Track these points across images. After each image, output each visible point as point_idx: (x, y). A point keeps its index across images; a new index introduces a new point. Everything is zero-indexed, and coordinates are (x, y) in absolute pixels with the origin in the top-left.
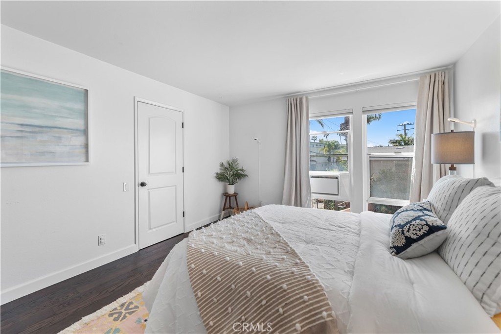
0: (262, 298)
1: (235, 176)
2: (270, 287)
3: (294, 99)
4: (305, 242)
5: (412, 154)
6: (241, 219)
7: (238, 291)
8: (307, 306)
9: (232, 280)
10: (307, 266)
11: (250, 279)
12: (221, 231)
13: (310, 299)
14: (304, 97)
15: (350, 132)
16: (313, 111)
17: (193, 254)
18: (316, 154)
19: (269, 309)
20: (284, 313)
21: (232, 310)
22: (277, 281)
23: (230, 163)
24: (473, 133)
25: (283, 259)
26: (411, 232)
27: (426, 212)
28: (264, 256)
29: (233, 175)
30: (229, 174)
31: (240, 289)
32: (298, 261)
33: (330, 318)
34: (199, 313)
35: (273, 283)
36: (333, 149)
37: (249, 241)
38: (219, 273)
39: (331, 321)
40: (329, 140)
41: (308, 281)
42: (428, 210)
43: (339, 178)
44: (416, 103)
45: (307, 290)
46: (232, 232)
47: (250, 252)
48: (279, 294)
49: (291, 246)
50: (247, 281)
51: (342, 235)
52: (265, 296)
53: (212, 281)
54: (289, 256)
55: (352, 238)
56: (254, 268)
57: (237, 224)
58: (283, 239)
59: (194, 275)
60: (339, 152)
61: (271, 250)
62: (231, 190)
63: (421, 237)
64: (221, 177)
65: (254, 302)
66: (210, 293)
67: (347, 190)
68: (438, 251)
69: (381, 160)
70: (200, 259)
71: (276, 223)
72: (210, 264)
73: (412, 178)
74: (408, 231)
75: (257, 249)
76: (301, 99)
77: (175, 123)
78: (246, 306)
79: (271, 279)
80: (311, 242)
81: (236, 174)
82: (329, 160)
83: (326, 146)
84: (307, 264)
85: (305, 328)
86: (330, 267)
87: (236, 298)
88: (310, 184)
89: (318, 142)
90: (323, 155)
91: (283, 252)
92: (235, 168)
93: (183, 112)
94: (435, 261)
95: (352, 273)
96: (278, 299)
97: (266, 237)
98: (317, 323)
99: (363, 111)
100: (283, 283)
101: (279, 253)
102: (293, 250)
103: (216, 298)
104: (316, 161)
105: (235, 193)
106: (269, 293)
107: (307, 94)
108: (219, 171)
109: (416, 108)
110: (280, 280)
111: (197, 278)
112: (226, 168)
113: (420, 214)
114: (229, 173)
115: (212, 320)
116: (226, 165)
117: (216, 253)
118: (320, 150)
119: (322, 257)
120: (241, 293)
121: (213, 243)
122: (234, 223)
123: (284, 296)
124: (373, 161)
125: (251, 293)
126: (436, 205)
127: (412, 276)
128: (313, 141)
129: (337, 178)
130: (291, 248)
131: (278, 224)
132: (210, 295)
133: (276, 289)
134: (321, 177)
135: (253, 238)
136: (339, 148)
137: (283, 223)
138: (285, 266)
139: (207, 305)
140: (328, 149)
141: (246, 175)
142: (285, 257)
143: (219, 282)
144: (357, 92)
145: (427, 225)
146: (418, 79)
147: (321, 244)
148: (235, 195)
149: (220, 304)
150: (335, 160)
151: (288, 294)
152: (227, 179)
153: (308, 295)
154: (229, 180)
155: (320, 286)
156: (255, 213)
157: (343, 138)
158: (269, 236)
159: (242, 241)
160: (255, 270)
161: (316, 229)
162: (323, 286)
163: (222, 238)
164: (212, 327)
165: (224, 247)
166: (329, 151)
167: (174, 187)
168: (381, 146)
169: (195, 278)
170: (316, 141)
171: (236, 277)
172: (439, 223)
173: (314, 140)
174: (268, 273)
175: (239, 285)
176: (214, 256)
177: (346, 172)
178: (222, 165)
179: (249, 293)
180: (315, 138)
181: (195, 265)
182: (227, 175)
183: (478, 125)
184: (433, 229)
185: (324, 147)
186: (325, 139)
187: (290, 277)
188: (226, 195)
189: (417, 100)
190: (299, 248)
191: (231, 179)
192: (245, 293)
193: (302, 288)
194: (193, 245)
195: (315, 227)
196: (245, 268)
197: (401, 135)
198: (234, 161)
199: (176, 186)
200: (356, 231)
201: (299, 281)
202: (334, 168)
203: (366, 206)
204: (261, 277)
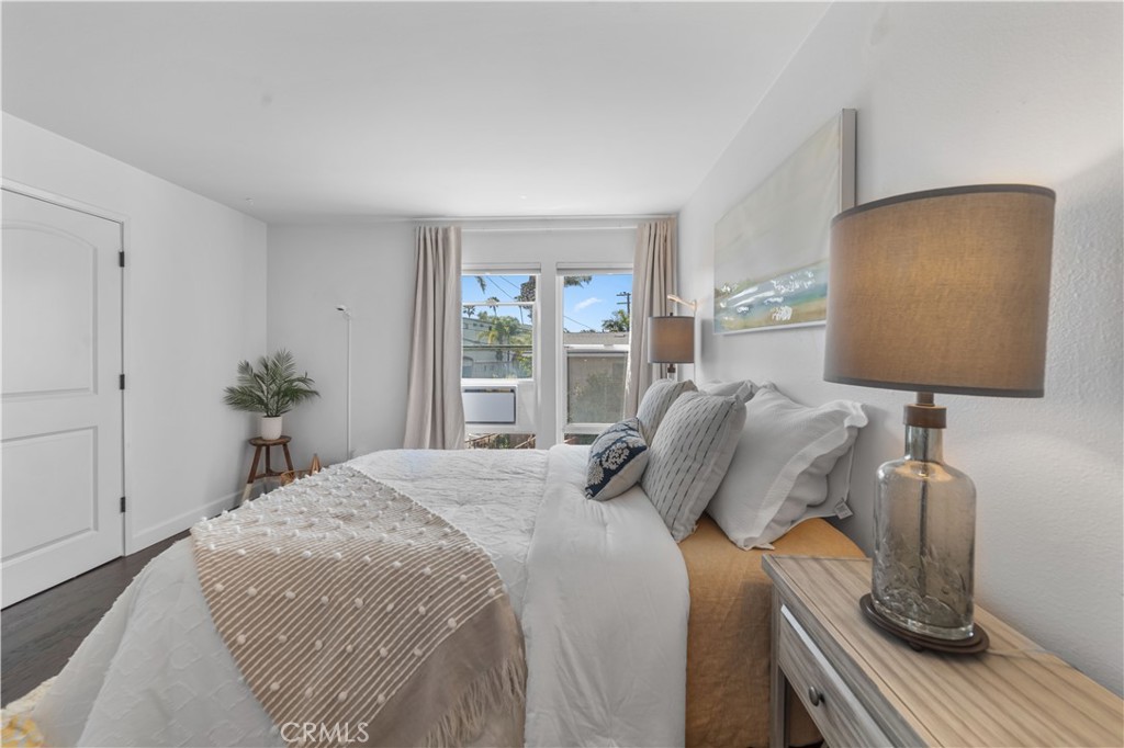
0: (387, 601)
1: (285, 395)
2: (401, 579)
3: (430, 230)
4: (457, 503)
5: (627, 348)
6: (320, 483)
7: (336, 604)
8: (466, 589)
9: (321, 590)
10: (464, 535)
11: (360, 577)
12: (276, 511)
13: (469, 579)
14: (452, 228)
15: (537, 304)
16: (469, 258)
17: (216, 563)
18: (472, 345)
19: (399, 616)
20: (427, 612)
21: (324, 644)
22: (414, 566)
23: (270, 364)
24: (693, 319)
25: (421, 533)
26: (610, 460)
27: (630, 432)
28: (385, 535)
29: (278, 393)
30: (265, 391)
31: (341, 599)
32: (447, 530)
33: (500, 595)
34: (241, 678)
35: (406, 572)
36: (506, 334)
37: (348, 518)
38: (289, 585)
39: (501, 598)
40: (498, 316)
41: (467, 554)
42: (633, 430)
43: (517, 392)
44: (632, 266)
45: (464, 567)
46: (305, 509)
47: (355, 534)
48: (417, 586)
49: (432, 512)
50: (355, 582)
51: (519, 484)
52: (391, 597)
53: (272, 604)
54: (432, 528)
55: (533, 486)
56: (367, 557)
57: (313, 494)
58: (417, 504)
59: (224, 604)
60: (519, 341)
61: (397, 524)
62: (273, 428)
63: (621, 466)
64: (242, 399)
65: (369, 614)
66: (269, 629)
67: (530, 413)
68: (639, 484)
69: (585, 358)
70: (236, 569)
71: (399, 482)
72: (265, 574)
73: (627, 387)
74: (607, 461)
75: (368, 527)
76: (446, 231)
77: (95, 250)
78: (354, 625)
79: (403, 567)
80: (468, 502)
81: (287, 389)
82: (499, 356)
83: (494, 327)
84: (462, 532)
85: (463, 622)
86: (500, 529)
87: (333, 617)
88: (461, 404)
89: (477, 318)
90: (489, 348)
91: (418, 524)
92: (284, 374)
93: (122, 224)
94: (637, 496)
95: (531, 531)
96: (417, 593)
97: (381, 507)
98: (482, 607)
99: (558, 269)
100: (424, 566)
101: (413, 527)
102: (439, 518)
103: (285, 633)
104: (471, 359)
105: (282, 437)
106: (399, 589)
107: (459, 223)
108: (236, 384)
109: (632, 272)
110: (419, 563)
111: (234, 608)
112: (256, 375)
113: (623, 434)
114: (265, 388)
115: (276, 680)
116: (257, 369)
117: (278, 550)
118: (481, 336)
119: (488, 518)
120: (344, 606)
121: (265, 535)
122: (305, 493)
123: (428, 585)
124: (573, 359)
125: (364, 601)
126: (644, 422)
127: (606, 516)
128: (466, 316)
129: (512, 391)
130: (433, 515)
131: (404, 483)
132: (269, 634)
133: (411, 579)
134: (485, 391)
135: (355, 512)
136: (518, 333)
137: (413, 480)
138: (425, 541)
139: (261, 655)
140: (496, 333)
141: (316, 393)
142: (424, 529)
143: (291, 600)
144: (549, 233)
145: (628, 447)
146: (636, 227)
147: (485, 502)
148: (284, 442)
149: (294, 643)
150: (511, 357)
151: (434, 580)
152: (261, 401)
153: (465, 573)
154: (266, 406)
155: (485, 556)
156: (350, 469)
157: (526, 312)
158: (390, 503)
159: (332, 520)
160: (369, 559)
161: (477, 482)
162: (489, 554)
163: (285, 523)
164: (277, 692)
165: (294, 535)
166: (499, 339)
167: (91, 431)
168: (592, 331)
169: (228, 609)
170: (472, 317)
171: (330, 581)
172: (641, 442)
173: (470, 314)
174: (396, 559)
175: (337, 593)
176: (273, 556)
177: (529, 380)
178: (245, 368)
179: (359, 601)
180: (470, 310)
181: (224, 584)
182: (260, 394)
183: (699, 309)
184: (634, 452)
185: (490, 329)
186: (491, 313)
187: (434, 555)
188: (258, 445)
189: (633, 260)
190: (449, 514)
191: (272, 404)
192: (353, 602)
193: (457, 565)
194: (213, 547)
195: (475, 478)
196: (349, 561)
197: (621, 312)
198: (283, 358)
199: (95, 428)
200: (541, 476)
201: (451, 557)
202: (509, 373)
203: (560, 436)
204: (382, 568)
